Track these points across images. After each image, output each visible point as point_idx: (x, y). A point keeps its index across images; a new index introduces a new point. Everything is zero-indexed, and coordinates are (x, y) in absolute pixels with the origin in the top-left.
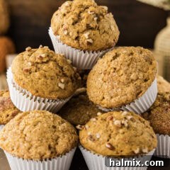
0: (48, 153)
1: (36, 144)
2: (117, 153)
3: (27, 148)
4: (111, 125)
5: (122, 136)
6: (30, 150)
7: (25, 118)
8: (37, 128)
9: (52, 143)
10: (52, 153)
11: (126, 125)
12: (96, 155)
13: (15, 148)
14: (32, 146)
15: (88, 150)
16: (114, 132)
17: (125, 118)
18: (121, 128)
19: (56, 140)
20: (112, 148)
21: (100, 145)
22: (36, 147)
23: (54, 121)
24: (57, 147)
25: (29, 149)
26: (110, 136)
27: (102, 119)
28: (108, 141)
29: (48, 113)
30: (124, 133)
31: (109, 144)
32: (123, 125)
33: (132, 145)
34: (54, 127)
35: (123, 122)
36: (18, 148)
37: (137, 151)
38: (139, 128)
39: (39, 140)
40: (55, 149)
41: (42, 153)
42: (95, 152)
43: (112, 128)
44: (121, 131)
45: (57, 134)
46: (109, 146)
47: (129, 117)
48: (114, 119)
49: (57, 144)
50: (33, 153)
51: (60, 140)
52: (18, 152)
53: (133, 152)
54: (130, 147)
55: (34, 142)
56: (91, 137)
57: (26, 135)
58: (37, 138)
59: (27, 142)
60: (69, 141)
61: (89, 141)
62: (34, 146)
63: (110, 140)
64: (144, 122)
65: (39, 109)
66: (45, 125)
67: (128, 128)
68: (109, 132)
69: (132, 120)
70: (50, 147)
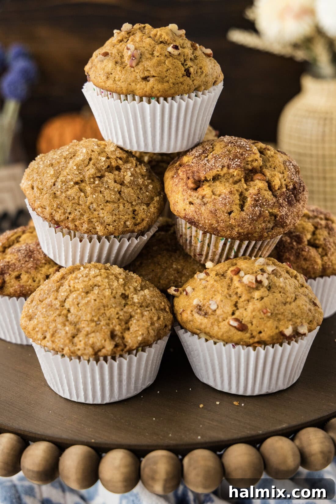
0: (109, 347)
1: (88, 329)
2: (252, 337)
3: (69, 335)
4: (236, 283)
5: (259, 305)
6: (76, 340)
7: (70, 277)
8: (91, 297)
9: (117, 328)
10: (116, 346)
11: (266, 283)
12: (211, 342)
13: (48, 336)
14: (79, 330)
15: (193, 333)
16: (244, 297)
17: (263, 271)
18: (257, 289)
19: (127, 323)
20: (242, 328)
21: (219, 322)
22: (87, 334)
23: (124, 285)
24: (127, 335)
25: (74, 337)
26: (236, 305)
27: (217, 275)
28: (233, 314)
29: (116, 270)
30: (262, 298)
31: (237, 320)
32: (259, 283)
33: (279, 320)
34: (125, 297)
35: (259, 278)
36: (53, 335)
37: (288, 331)
38: (290, 289)
39: (92, 321)
40: (123, 338)
41: (98, 345)
42: (209, 336)
43: (239, 291)
44: (257, 294)
45: (129, 309)
46: (236, 324)
47: (270, 269)
48: (242, 273)
49: (128, 329)
50: (81, 346)
51: (133, 321)
52: (53, 342)
53: (282, 334)
54: (276, 323)
55: (82, 325)
56: (200, 308)
57: (69, 311)
58: (89, 317)
59: (71, 323)
60: (152, 324)
61: (196, 316)
62: (84, 332)
63: (237, 313)
64: (296, 277)
65: (99, 261)
66: (107, 293)
67: (269, 288)
68: (234, 298)
69: (274, 273)
70: (113, 336)
